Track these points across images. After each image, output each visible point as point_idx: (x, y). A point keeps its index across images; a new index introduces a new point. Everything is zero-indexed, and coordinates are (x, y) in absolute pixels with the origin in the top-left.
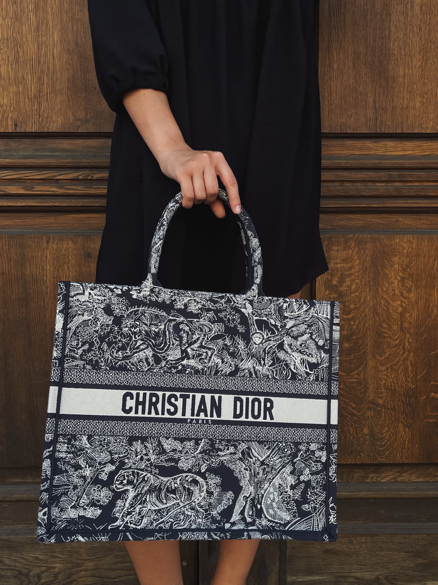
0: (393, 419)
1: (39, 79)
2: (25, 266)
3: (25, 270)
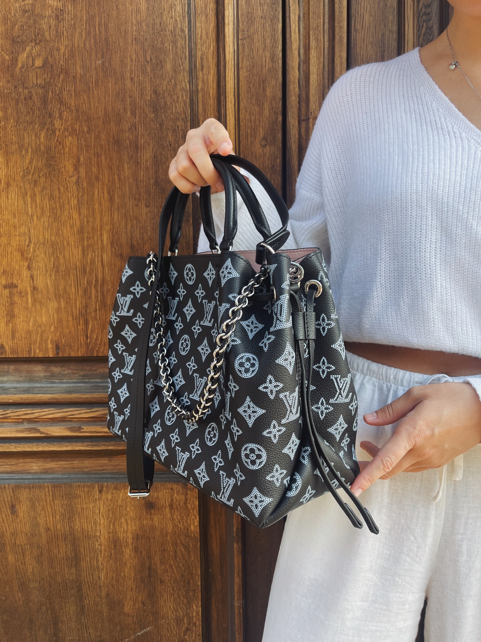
1: (85, 291)
2: (74, 519)
3: (73, 525)
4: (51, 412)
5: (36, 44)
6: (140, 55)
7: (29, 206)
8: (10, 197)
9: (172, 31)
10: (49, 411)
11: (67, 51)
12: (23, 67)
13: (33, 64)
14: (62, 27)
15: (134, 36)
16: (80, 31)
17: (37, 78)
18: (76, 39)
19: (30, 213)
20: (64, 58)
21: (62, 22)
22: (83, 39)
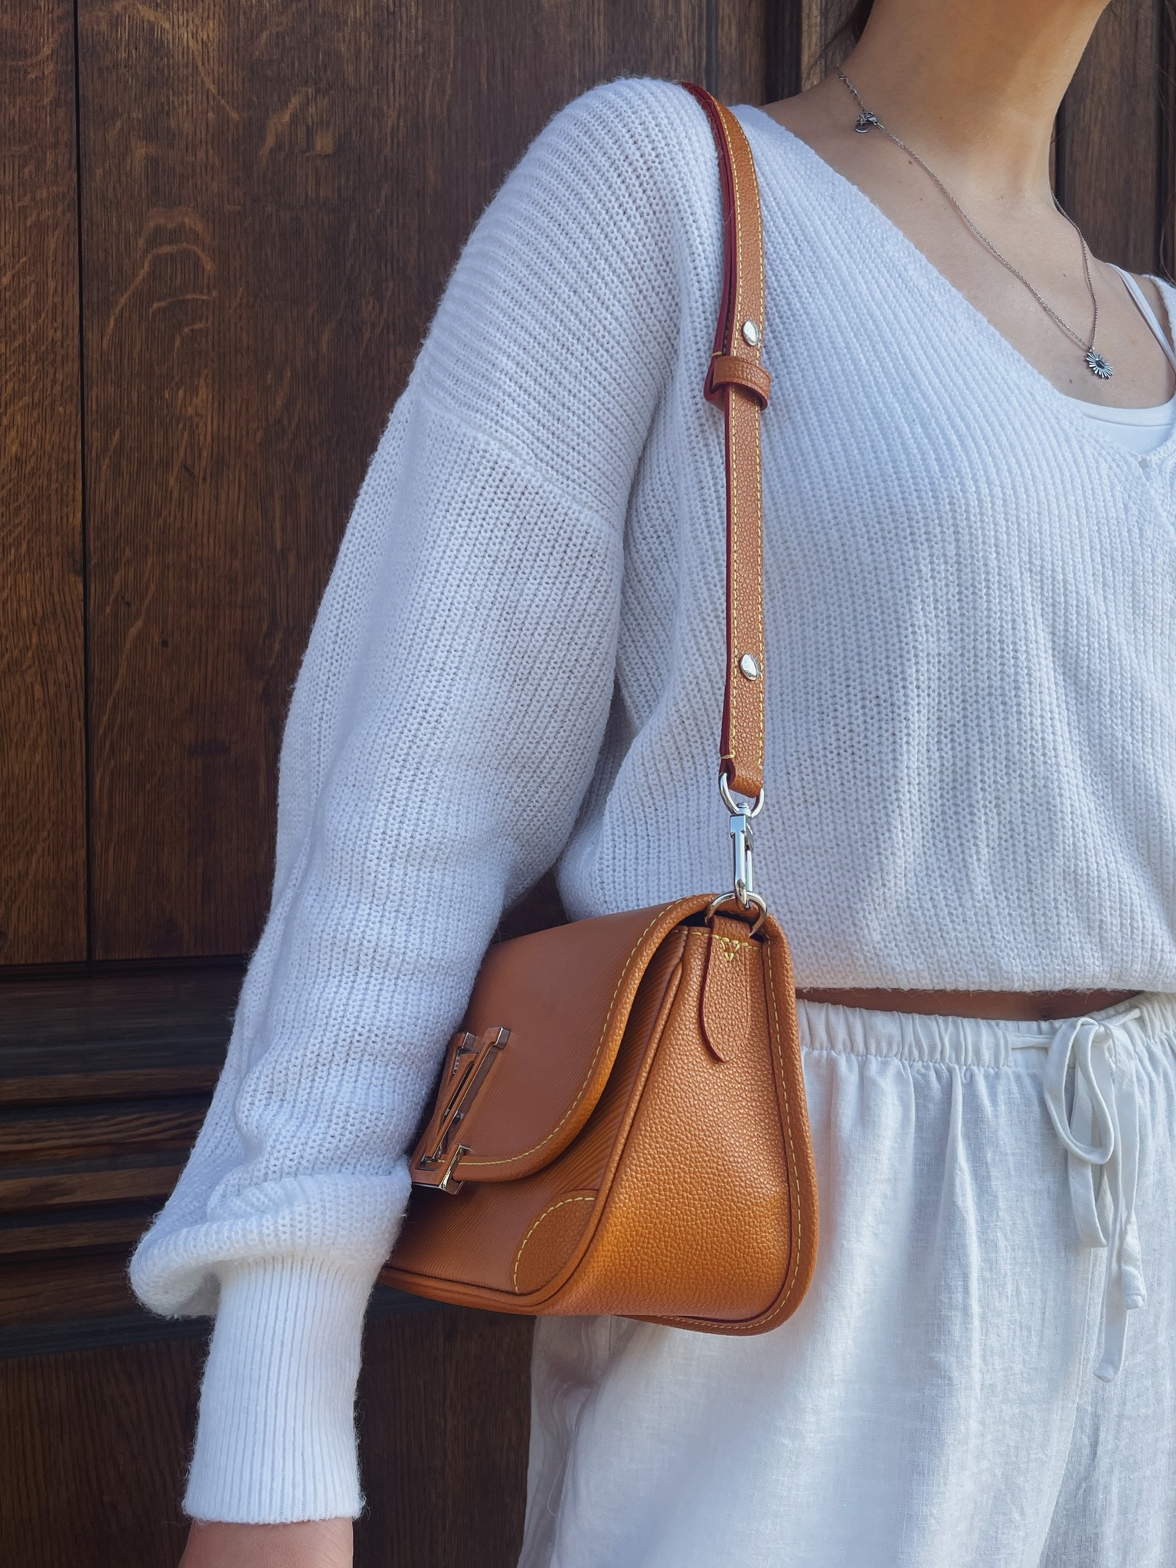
5: (318, 91)
7: (278, 524)
8: (223, 498)
11: (402, 123)
12: (279, 146)
13: (310, 145)
14: (391, 57)
16: (438, 76)
17: (318, 184)
18: (428, 94)
19: (279, 546)
20: (395, 141)
21: (391, 45)
22: (447, 97)
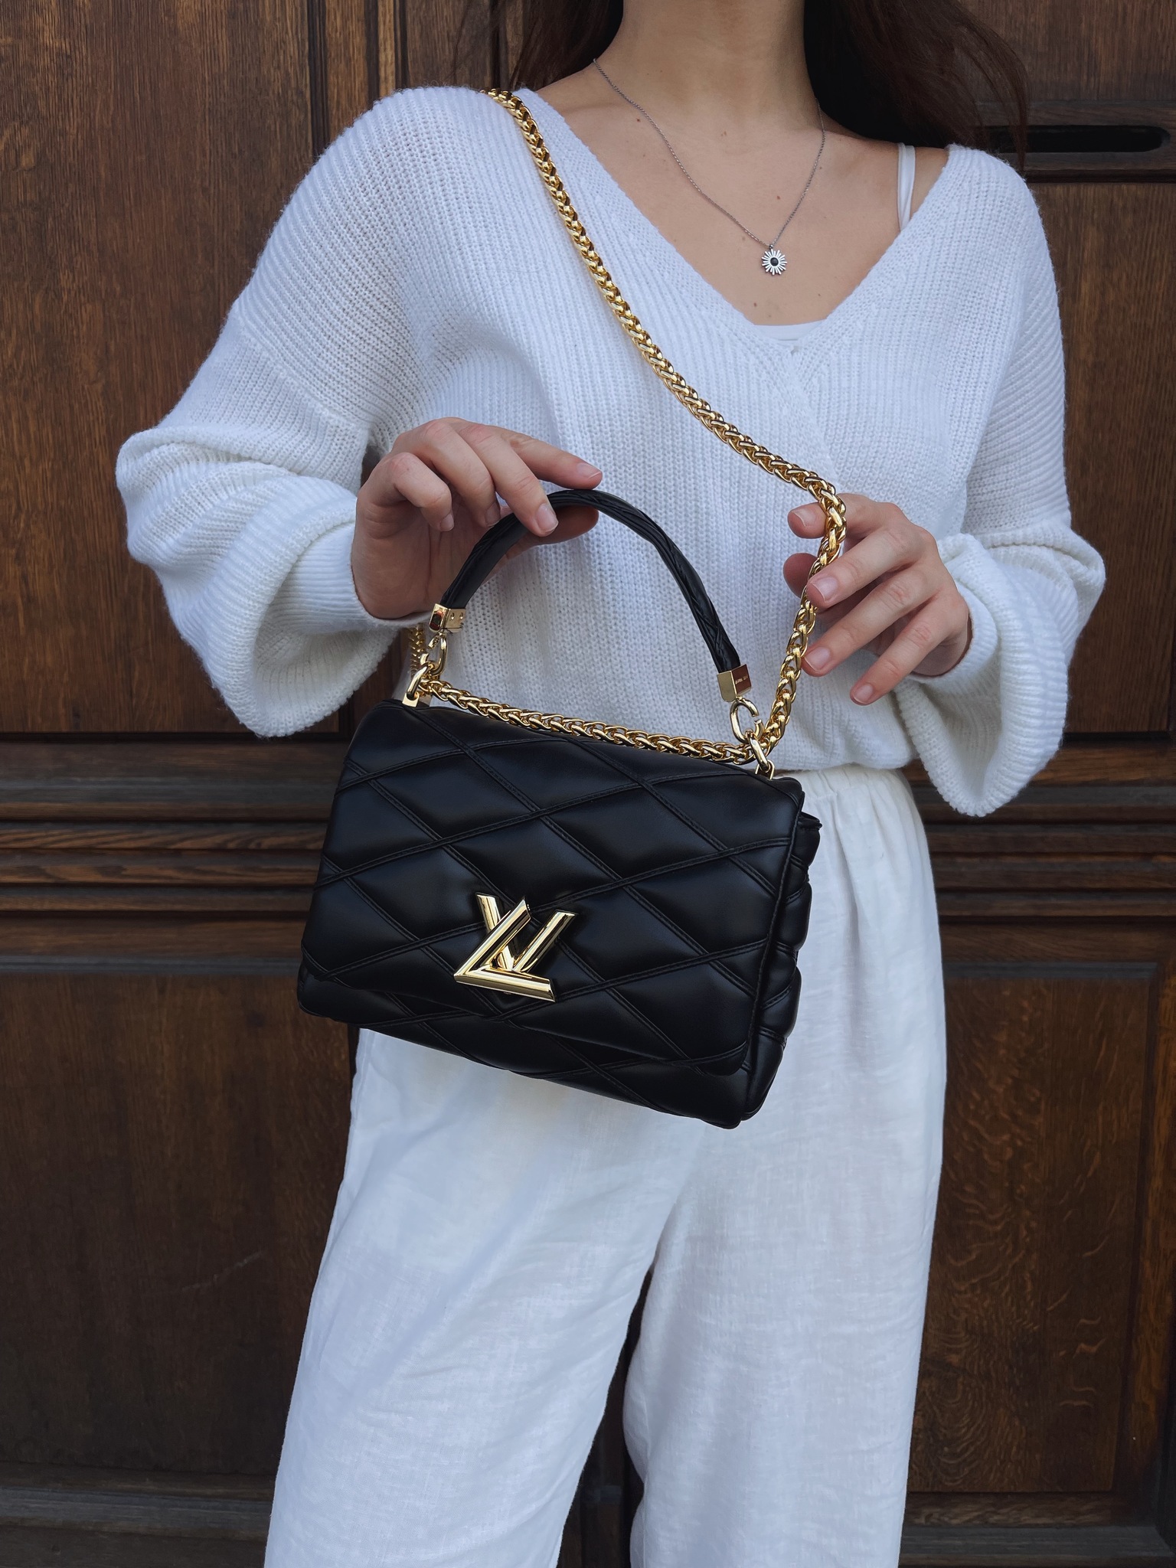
0: (984, 1399)
1: (126, 606)
2: (113, 1042)
3: (113, 1053)
4: (64, 837)
5: (22, 123)
6: (219, 143)
7: (15, 438)
9: (279, 94)
10: (61, 834)
11: (80, 137)
13: (18, 163)
14: (70, 89)
15: (207, 107)
16: (104, 97)
17: (25, 192)
18: (97, 112)
19: (18, 455)
20: (76, 151)
21: (70, 80)
22: (111, 113)
